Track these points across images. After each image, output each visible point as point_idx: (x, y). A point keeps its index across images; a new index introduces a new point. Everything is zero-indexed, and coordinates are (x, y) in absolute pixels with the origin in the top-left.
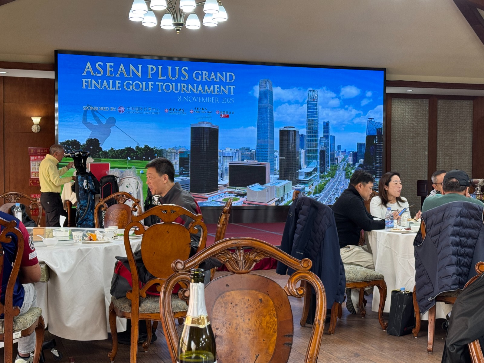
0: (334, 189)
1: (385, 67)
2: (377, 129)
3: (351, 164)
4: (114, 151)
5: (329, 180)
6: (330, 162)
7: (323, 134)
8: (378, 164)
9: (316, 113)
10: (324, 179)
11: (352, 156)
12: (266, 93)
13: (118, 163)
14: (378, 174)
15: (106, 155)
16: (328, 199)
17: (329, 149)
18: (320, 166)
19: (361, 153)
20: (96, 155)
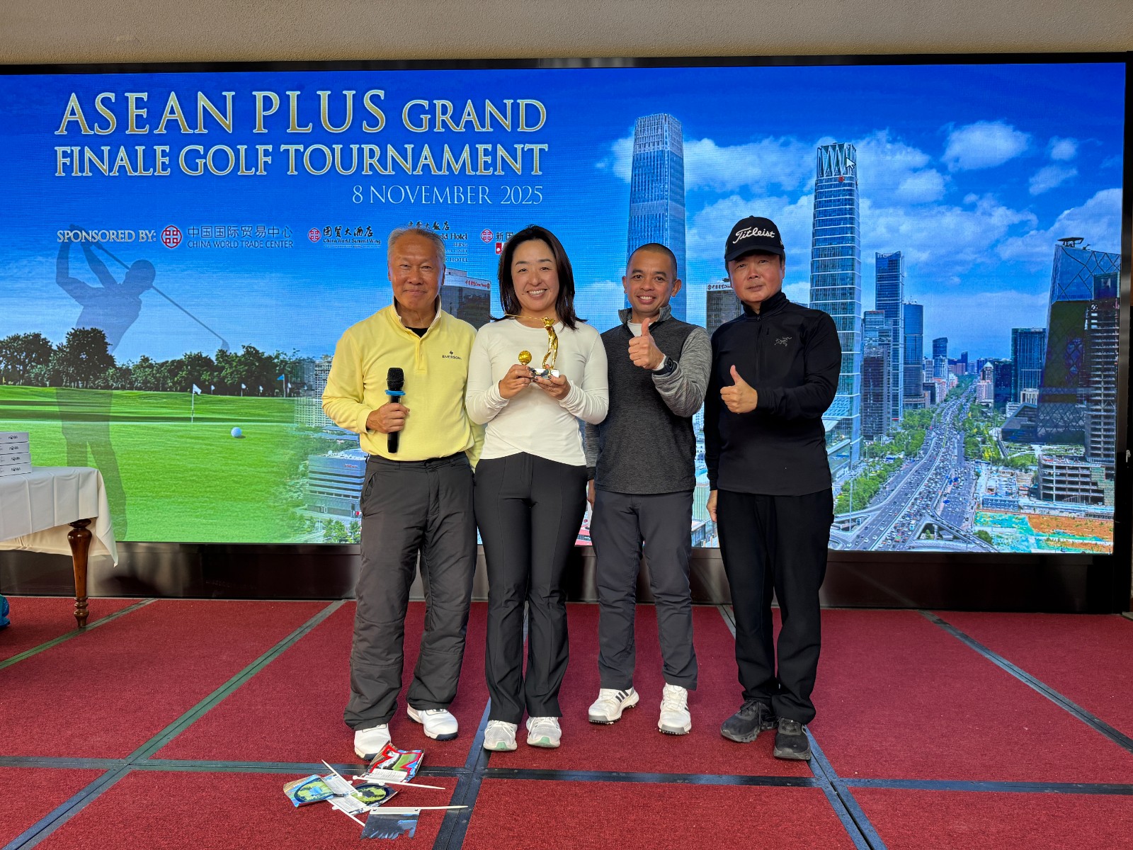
0: (916, 495)
2: (1097, 279)
3: (987, 406)
4: (151, 366)
5: (899, 463)
6: (902, 400)
7: (877, 301)
8: (1098, 407)
9: (848, 226)
10: (877, 459)
11: (991, 376)
12: (657, 164)
13: (164, 403)
14: (1099, 443)
15: (126, 378)
16: (894, 530)
17: (901, 351)
18: (863, 414)
19: (1031, 366)
20: (98, 378)
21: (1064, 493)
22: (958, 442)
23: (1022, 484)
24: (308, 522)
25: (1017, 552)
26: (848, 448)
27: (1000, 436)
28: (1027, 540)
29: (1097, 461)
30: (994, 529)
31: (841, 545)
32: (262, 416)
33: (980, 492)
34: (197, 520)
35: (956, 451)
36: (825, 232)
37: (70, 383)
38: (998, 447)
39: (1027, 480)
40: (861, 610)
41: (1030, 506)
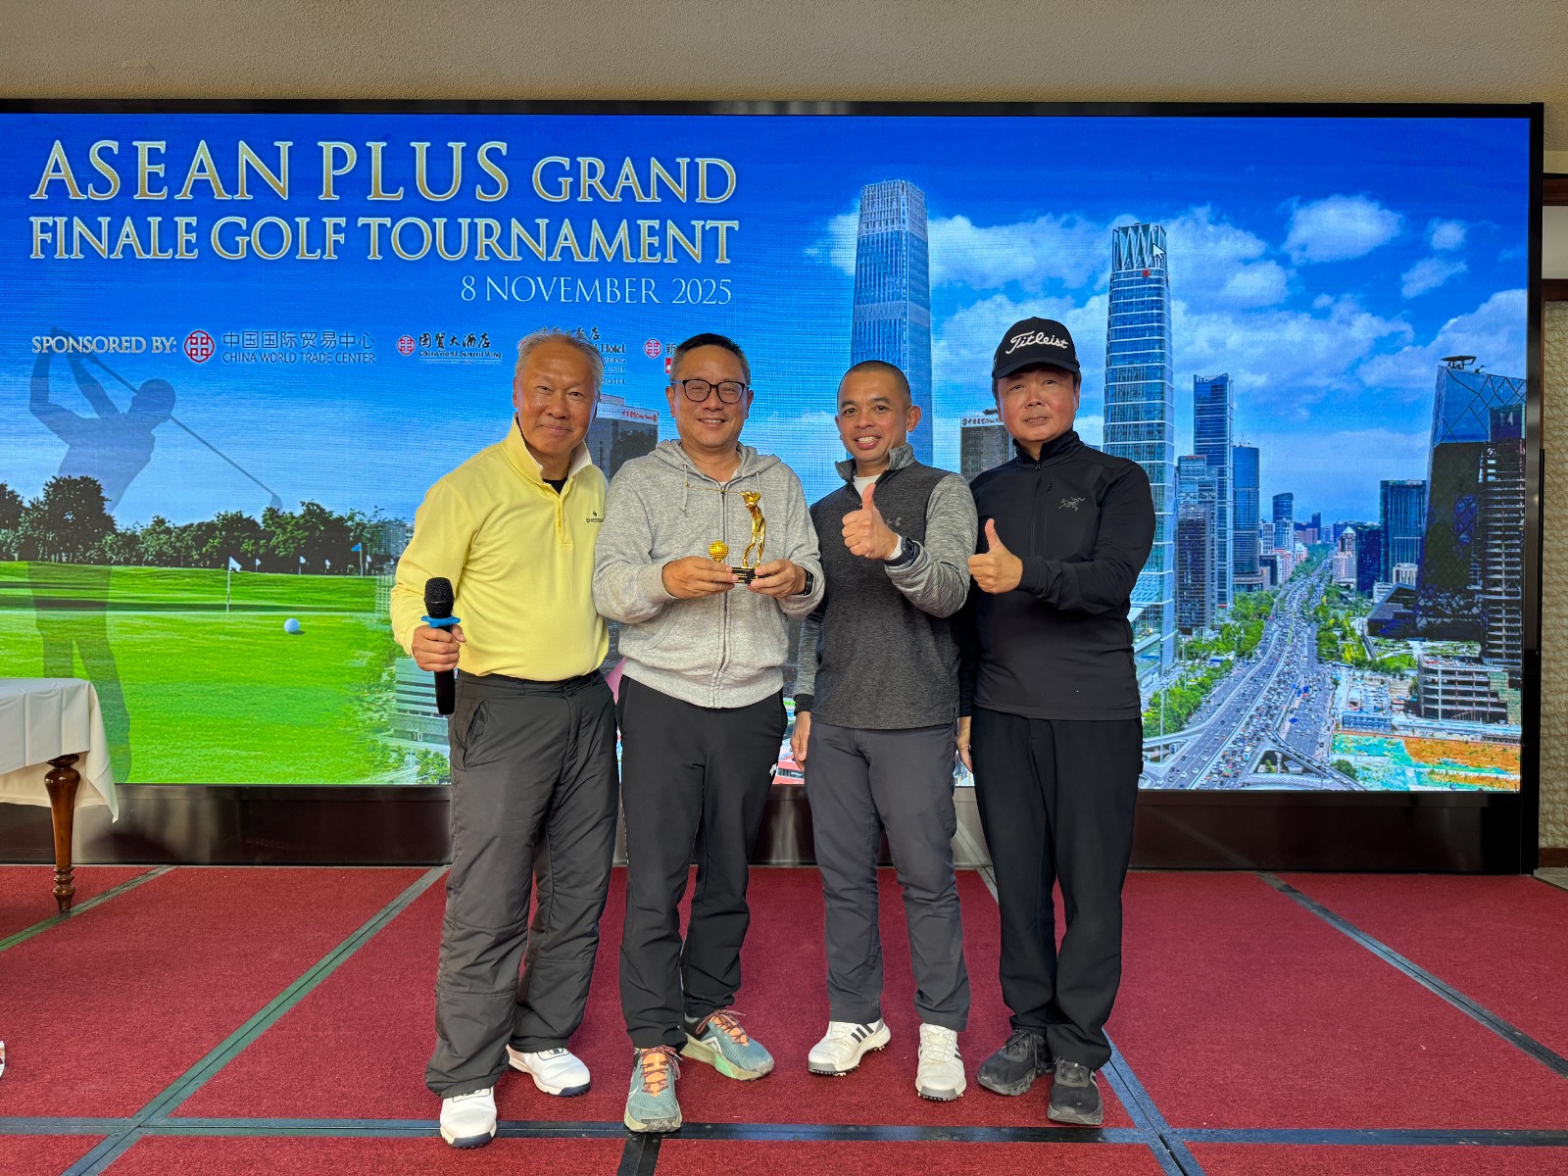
0: (1252, 712)
1: (1538, 100)
2: (1495, 414)
3: (1348, 587)
4: (168, 531)
5: (1228, 666)
6: (1232, 579)
7: (1195, 442)
8: (1498, 589)
9: (1156, 338)
10: (1197, 661)
11: (1353, 546)
12: (892, 251)
13: (188, 584)
14: (1500, 638)
15: (130, 548)
16: (1221, 760)
17: (1229, 512)
18: (1178, 599)
19: (1405, 532)
20: (91, 549)
21: (1454, 708)
22: (1309, 637)
23: (1396, 696)
24: (394, 755)
25: (1391, 790)
26: (1158, 645)
27: (1366, 630)
28: (1403, 773)
29: (1500, 663)
30: (1359, 758)
31: (1149, 782)
32: (329, 602)
33: (1339, 707)
34: (233, 752)
35: (1306, 650)
36: (1123, 346)
37: (49, 556)
38: (1363, 644)
39: (1402, 690)
40: (1178, 872)
41: (1407, 726)
